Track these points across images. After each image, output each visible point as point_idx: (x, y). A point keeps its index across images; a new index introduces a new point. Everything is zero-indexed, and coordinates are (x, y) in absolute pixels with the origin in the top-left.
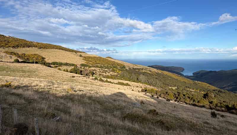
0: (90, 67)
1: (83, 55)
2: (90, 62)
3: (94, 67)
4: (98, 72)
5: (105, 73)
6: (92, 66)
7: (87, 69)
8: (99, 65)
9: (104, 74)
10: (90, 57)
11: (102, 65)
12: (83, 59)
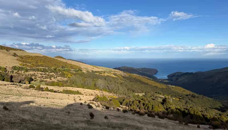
0: (27, 71)
1: (19, 53)
2: (27, 64)
3: (34, 70)
4: (39, 77)
5: (50, 78)
6: (30, 69)
7: (23, 73)
8: (42, 67)
9: (48, 80)
10: (29, 57)
11: (47, 68)
12: (17, 60)
